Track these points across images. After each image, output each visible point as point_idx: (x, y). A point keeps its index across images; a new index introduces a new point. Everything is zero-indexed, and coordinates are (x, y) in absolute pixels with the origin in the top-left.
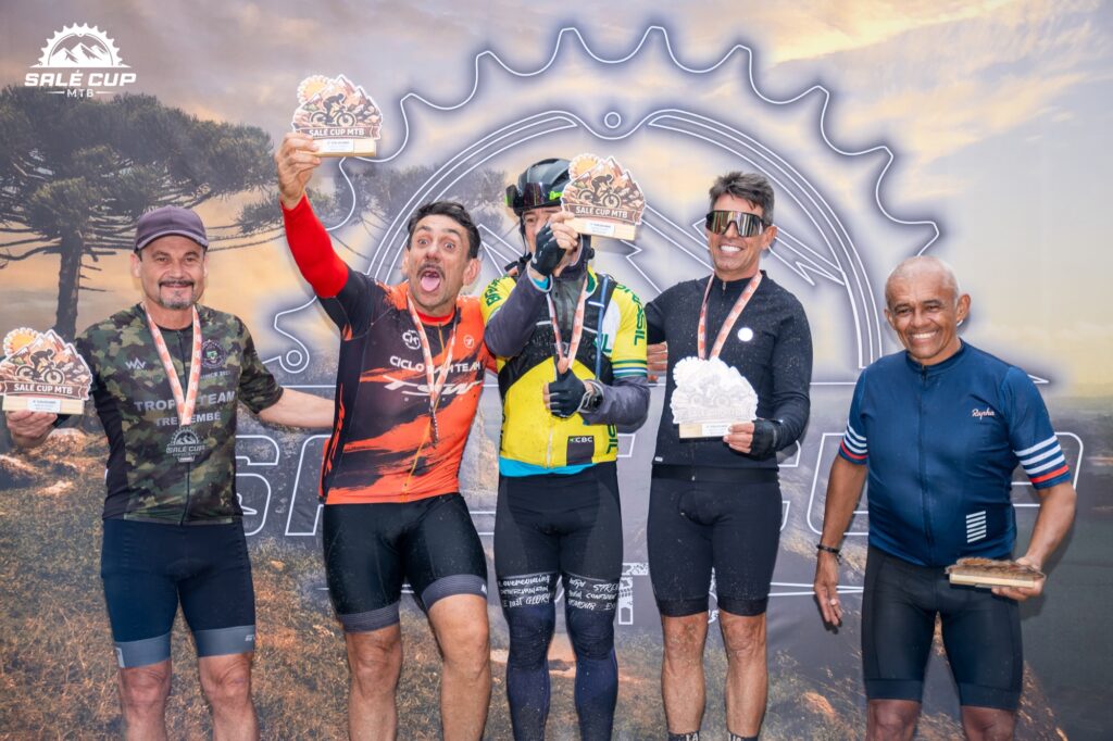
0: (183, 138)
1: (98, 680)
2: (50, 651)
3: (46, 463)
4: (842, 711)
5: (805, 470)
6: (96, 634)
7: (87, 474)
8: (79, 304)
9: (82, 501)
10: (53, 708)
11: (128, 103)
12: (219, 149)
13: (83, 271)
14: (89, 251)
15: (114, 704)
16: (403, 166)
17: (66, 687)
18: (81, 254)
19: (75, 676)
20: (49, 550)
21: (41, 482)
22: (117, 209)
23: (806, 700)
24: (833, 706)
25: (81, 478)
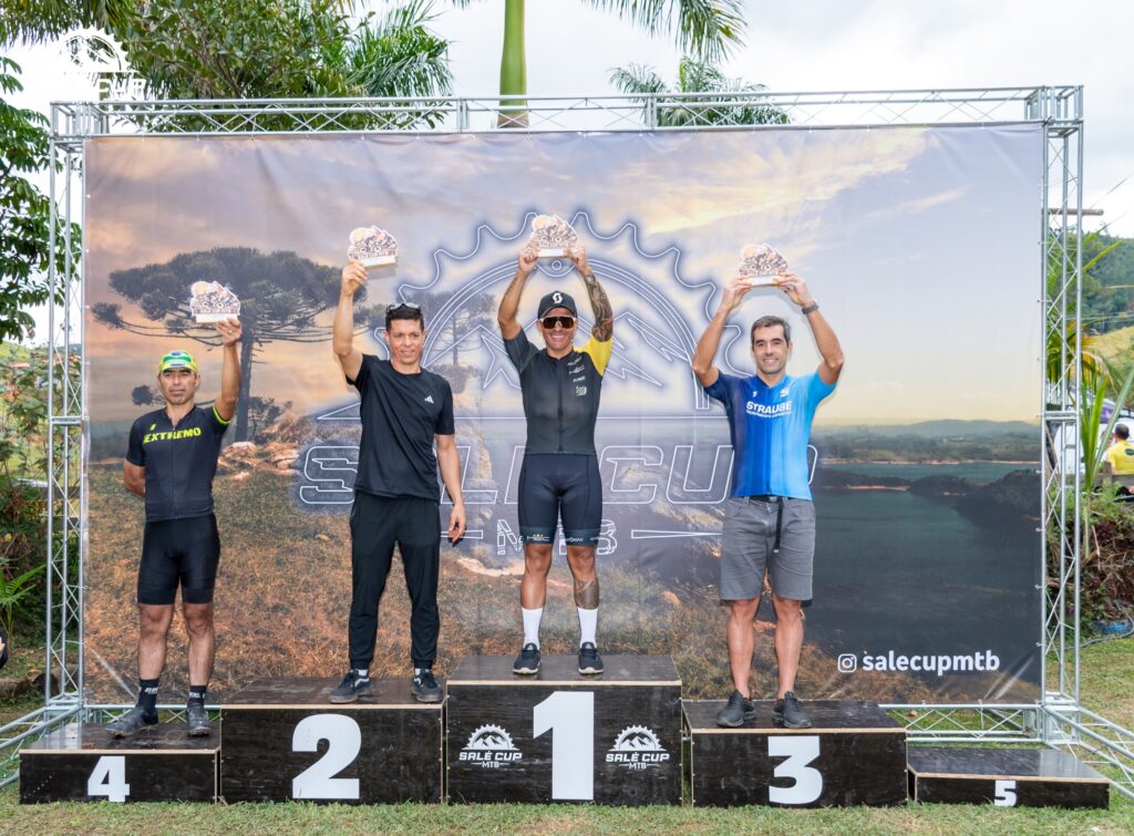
0: (310, 275)
1: (266, 583)
2: (239, 566)
3: (234, 461)
4: (684, 602)
5: (666, 467)
6: (264, 558)
7: (257, 468)
8: (252, 371)
9: (255, 484)
10: (242, 599)
11: (280, 256)
12: (330, 282)
13: (254, 352)
14: (257, 340)
15: (276, 597)
16: (436, 292)
17: (249, 586)
18: (252, 342)
19: (253, 581)
20: (237, 510)
21: (232, 472)
22: (273, 316)
23: (664, 596)
24: (679, 598)
25: (254, 471)
